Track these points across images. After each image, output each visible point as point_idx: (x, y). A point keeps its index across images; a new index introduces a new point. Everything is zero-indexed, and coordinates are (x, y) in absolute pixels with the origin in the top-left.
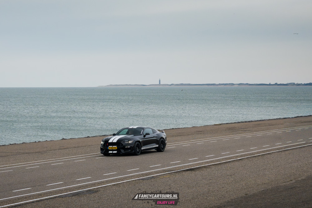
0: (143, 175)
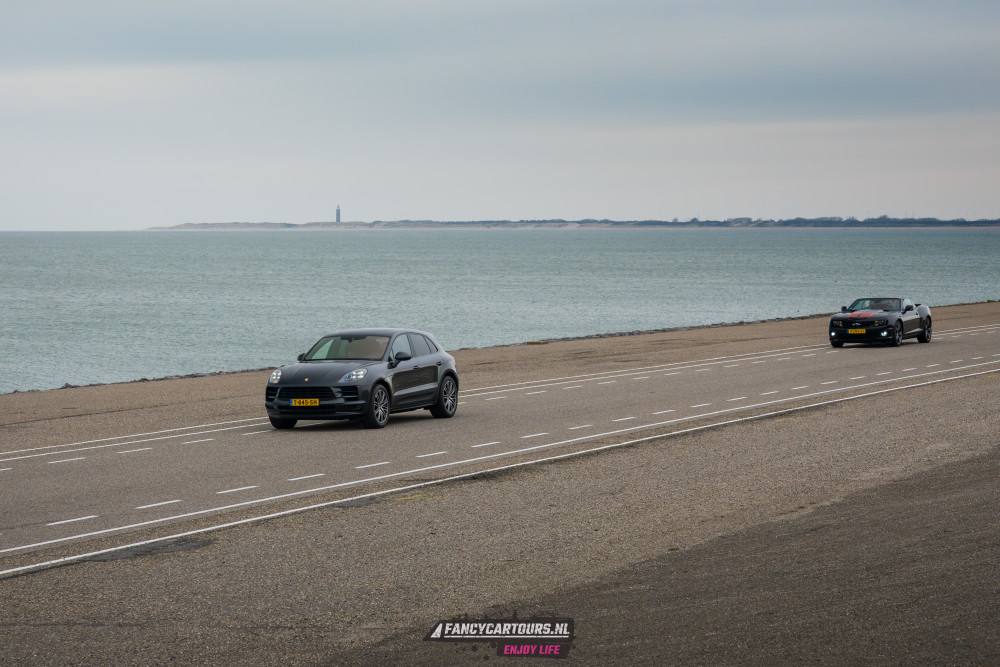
0: (340, 493)
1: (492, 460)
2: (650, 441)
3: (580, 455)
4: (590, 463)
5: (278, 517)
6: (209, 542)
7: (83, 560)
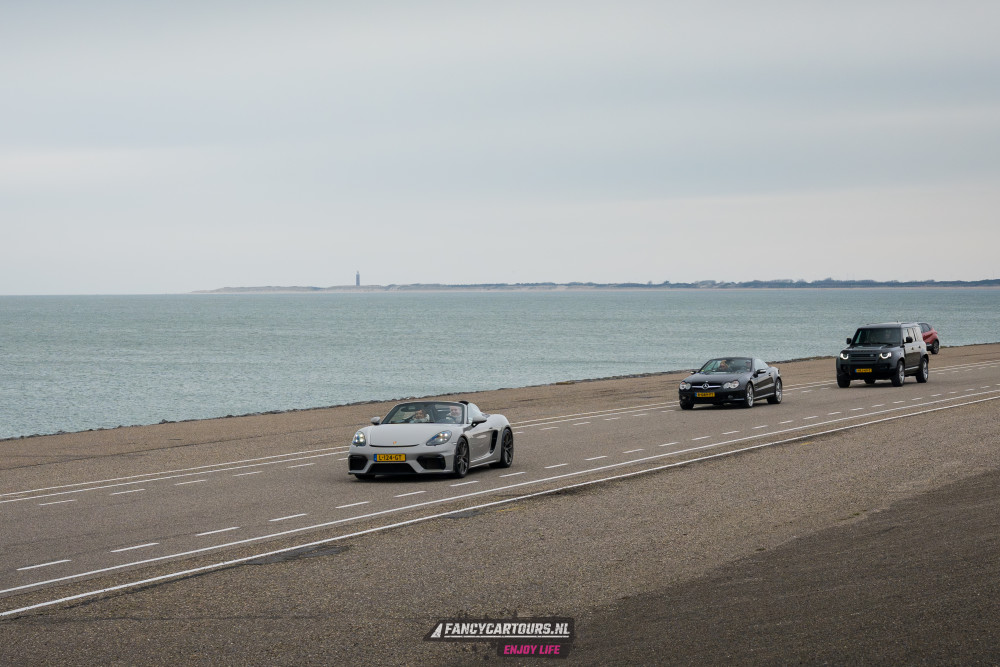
1: (567, 479)
2: (700, 462)
3: (643, 474)
4: (656, 479)
5: (400, 527)
6: (347, 549)
7: (241, 564)
